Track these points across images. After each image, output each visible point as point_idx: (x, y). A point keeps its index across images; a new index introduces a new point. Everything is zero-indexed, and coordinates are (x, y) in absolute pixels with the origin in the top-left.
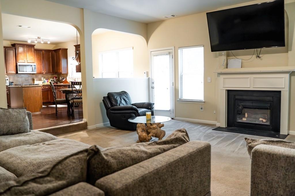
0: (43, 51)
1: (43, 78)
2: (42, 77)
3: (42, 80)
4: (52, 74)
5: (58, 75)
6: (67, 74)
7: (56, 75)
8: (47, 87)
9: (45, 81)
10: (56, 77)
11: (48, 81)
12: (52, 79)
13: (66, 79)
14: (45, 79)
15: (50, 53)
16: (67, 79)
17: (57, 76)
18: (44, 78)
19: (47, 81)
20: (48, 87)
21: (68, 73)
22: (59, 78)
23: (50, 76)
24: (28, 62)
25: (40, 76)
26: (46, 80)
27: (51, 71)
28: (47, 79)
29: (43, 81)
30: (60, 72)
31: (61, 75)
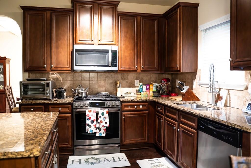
0: (139, 18)
1: (138, 81)
2: (137, 79)
3: (136, 85)
4: (158, 73)
5: (172, 74)
6: (193, 74)
7: (168, 74)
8: (141, 107)
9: (142, 89)
10: (167, 80)
11: (148, 87)
12: (158, 85)
13: (191, 88)
14: (141, 84)
15: (156, 23)
16: (194, 86)
17: (169, 77)
18: (140, 82)
19: (147, 89)
20: (143, 105)
21: (196, 70)
22: (174, 82)
23: (153, 76)
24: (100, 43)
25: (131, 76)
26: (145, 85)
27: (156, 65)
28: (147, 84)
29: (138, 89)
30: (176, 69)
31: (179, 76)
